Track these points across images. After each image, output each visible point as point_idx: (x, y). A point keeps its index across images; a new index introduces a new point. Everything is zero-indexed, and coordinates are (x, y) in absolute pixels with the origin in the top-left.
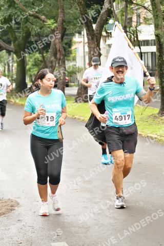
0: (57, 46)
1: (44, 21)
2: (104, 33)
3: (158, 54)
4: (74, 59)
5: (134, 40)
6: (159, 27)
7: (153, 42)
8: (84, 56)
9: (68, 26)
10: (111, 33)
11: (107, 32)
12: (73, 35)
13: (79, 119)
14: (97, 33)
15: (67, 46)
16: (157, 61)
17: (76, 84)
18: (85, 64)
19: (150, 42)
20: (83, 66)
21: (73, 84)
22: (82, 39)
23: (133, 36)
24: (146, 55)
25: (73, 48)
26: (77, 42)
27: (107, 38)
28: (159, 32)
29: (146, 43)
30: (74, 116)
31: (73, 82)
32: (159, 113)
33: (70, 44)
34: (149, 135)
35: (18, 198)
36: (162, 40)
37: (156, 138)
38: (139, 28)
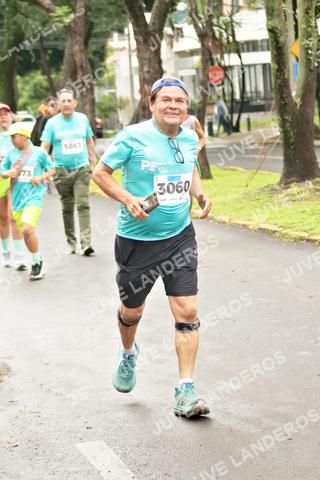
0: (77, 59)
1: (49, 10)
2: (168, 30)
3: (274, 66)
4: (112, 83)
5: (228, 42)
6: (276, 13)
7: (265, 44)
8: (131, 76)
9: (96, 18)
10: (181, 29)
11: (173, 28)
12: (107, 35)
14: (155, 31)
15: (97, 58)
16: (273, 81)
17: (116, 131)
18: (132, 92)
19: (259, 44)
20: (129, 96)
21: (111, 132)
22: (125, 44)
23: (225, 35)
24: (252, 69)
25: (109, 61)
26: (117, 50)
27: (175, 40)
28: (276, 23)
29: (251, 47)
31: (112, 129)
32: (280, 183)
33: (101, 54)
34: (263, 226)
35: (9, 358)
36: (281, 39)
37: (275, 232)
38: (236, 18)
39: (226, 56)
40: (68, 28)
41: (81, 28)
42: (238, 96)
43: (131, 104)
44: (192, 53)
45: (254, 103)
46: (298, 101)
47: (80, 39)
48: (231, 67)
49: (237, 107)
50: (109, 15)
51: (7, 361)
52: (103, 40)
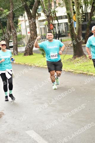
0: (11, 25)
1: (2, 11)
4: (20, 31)
5: (54, 17)
6: (69, 9)
7: (65, 17)
8: (26, 29)
9: (16, 12)
10: (40, 14)
11: (38, 14)
12: (18, 17)
13: (28, 65)
14: (33, 15)
15: (16, 24)
16: (69, 28)
17: (22, 45)
18: (27, 33)
19: (63, 17)
20: (26, 34)
21: (21, 45)
22: (23, 19)
23: (53, 15)
24: (61, 24)
25: (19, 24)
26: (21, 21)
27: (38, 17)
28: (69, 12)
29: (60, 18)
30: (25, 64)
31: (21, 44)
32: (73, 58)
33: (17, 22)
34: (69, 70)
35: (3, 111)
36: (71, 16)
37: (73, 71)
38: (56, 10)
39: (54, 21)
40: (8, 16)
41: (12, 16)
42: (57, 33)
43: (26, 37)
44: (43, 21)
45: (62, 34)
46: (77, 34)
47: (12, 19)
48: (55, 24)
49: (58, 36)
50: (19, 11)
51: (2, 112)
52: (17, 18)
